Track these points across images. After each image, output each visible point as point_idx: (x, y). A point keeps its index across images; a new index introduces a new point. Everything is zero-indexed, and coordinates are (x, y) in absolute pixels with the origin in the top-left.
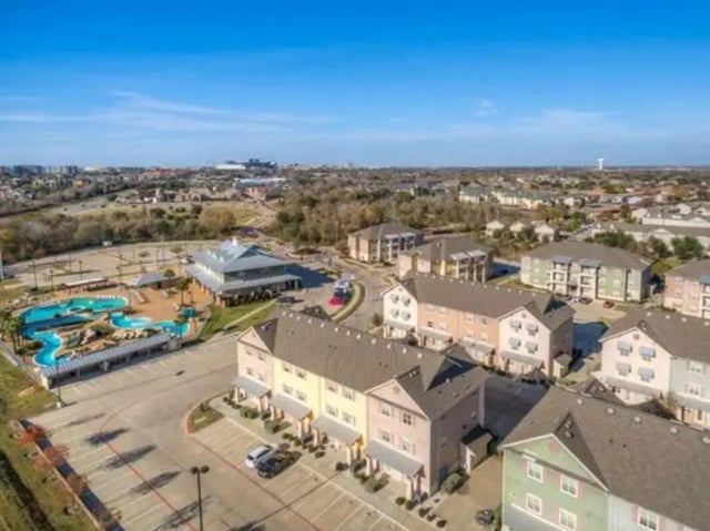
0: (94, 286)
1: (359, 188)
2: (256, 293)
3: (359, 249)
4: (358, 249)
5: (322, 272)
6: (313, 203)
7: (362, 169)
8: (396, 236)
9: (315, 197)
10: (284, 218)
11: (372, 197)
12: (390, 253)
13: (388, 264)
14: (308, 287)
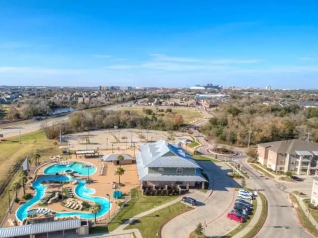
0: (90, 155)
1: (274, 103)
2: (169, 188)
3: (268, 157)
4: (266, 157)
5: (230, 174)
6: (236, 112)
7: (277, 90)
8: (307, 153)
9: (240, 109)
10: (214, 122)
11: (283, 111)
12: (299, 167)
13: (295, 178)
14: (213, 189)
